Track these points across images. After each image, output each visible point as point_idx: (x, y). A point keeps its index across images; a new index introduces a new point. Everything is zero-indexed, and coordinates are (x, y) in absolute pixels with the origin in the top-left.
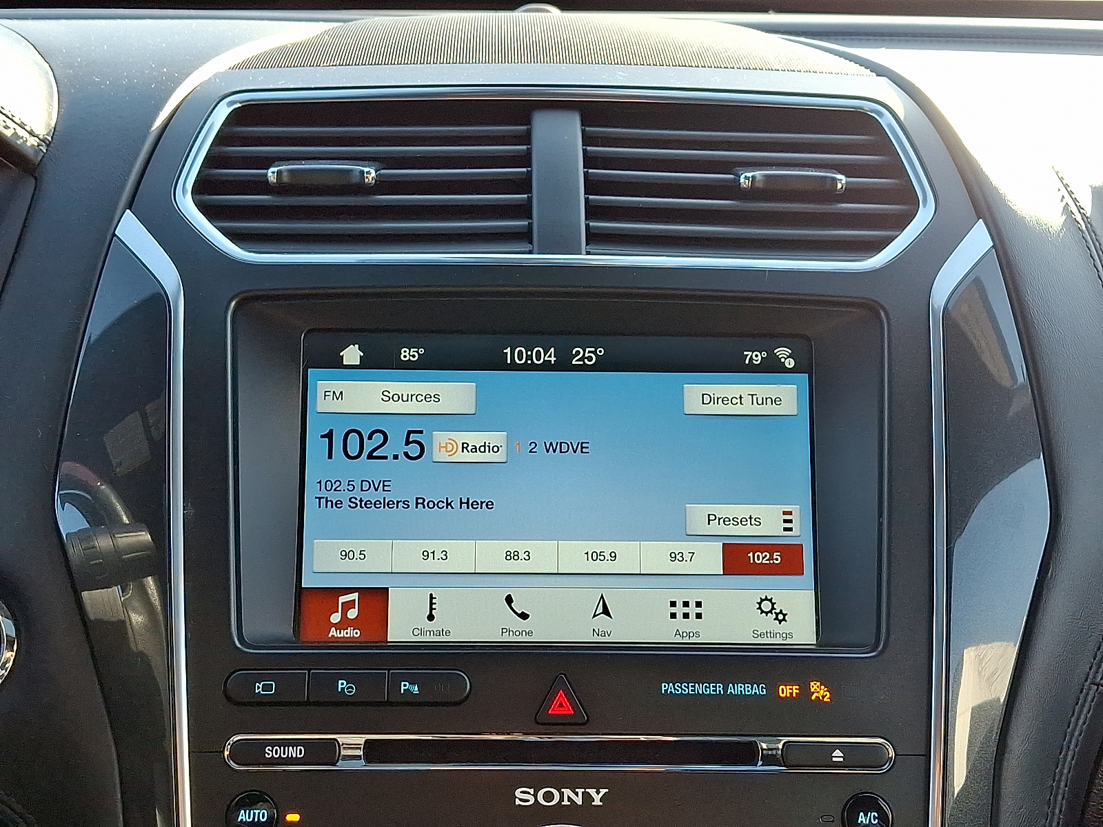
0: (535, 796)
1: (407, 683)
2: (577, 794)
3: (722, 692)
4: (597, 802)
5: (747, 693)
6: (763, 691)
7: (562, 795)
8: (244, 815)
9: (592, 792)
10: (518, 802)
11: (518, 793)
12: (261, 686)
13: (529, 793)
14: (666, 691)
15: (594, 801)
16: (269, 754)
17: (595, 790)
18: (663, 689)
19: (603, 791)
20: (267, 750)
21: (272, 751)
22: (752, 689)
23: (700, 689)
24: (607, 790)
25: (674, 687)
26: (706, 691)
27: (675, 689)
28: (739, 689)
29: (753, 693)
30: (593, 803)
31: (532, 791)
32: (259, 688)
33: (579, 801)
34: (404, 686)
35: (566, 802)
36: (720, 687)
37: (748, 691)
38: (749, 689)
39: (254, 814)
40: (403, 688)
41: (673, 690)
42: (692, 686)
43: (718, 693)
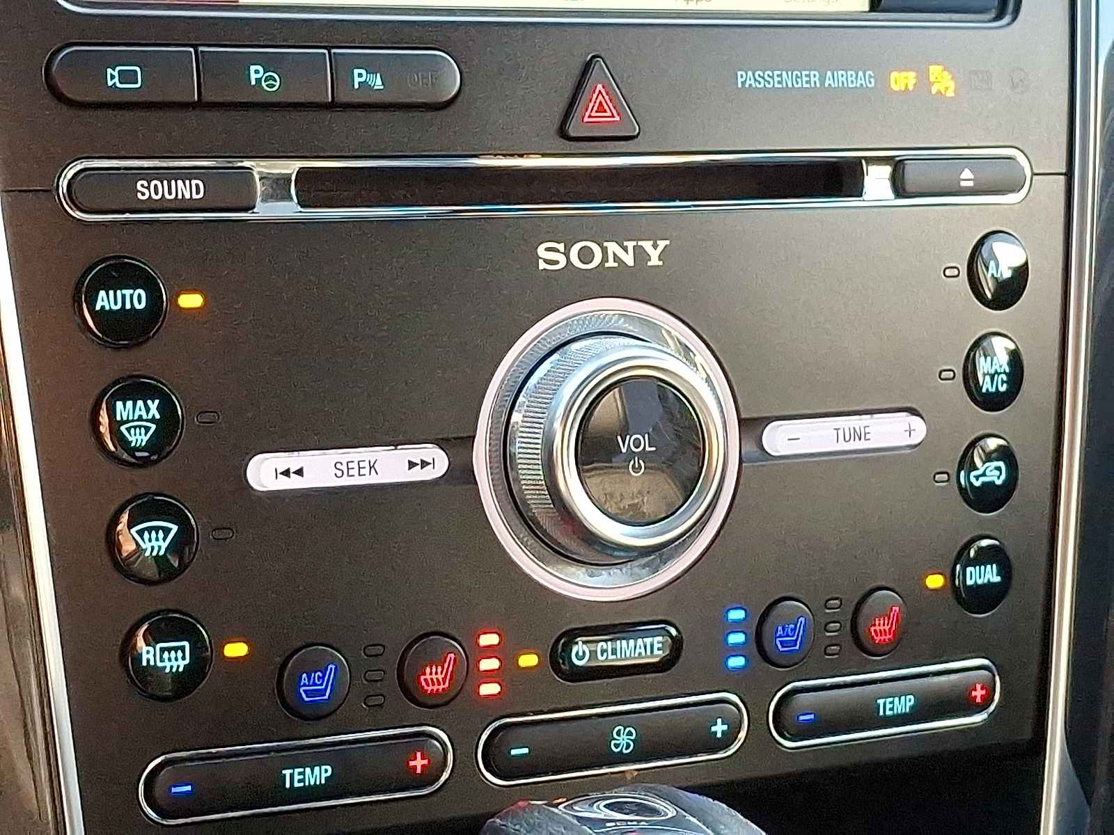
0: (567, 255)
1: (363, 72)
2: (625, 249)
3: (818, 85)
4: (655, 261)
5: (850, 85)
6: (870, 82)
7: (604, 251)
8: (105, 299)
9: (647, 245)
10: (542, 265)
11: (541, 251)
12: (116, 74)
13: (558, 251)
14: (744, 83)
15: (650, 260)
16: (143, 194)
17: (651, 242)
18: (740, 80)
19: (662, 244)
20: (139, 188)
21: (148, 188)
22: (856, 78)
23: (788, 79)
24: (667, 242)
25: (754, 75)
26: (797, 83)
27: (755, 80)
28: (840, 79)
29: (858, 85)
30: (649, 264)
31: (561, 247)
32: (113, 77)
33: (629, 260)
34: (359, 76)
35: (611, 263)
36: (815, 76)
37: (852, 82)
38: (854, 79)
39: (124, 297)
40: (357, 80)
41: (752, 82)
42: (778, 76)
43: (813, 85)
